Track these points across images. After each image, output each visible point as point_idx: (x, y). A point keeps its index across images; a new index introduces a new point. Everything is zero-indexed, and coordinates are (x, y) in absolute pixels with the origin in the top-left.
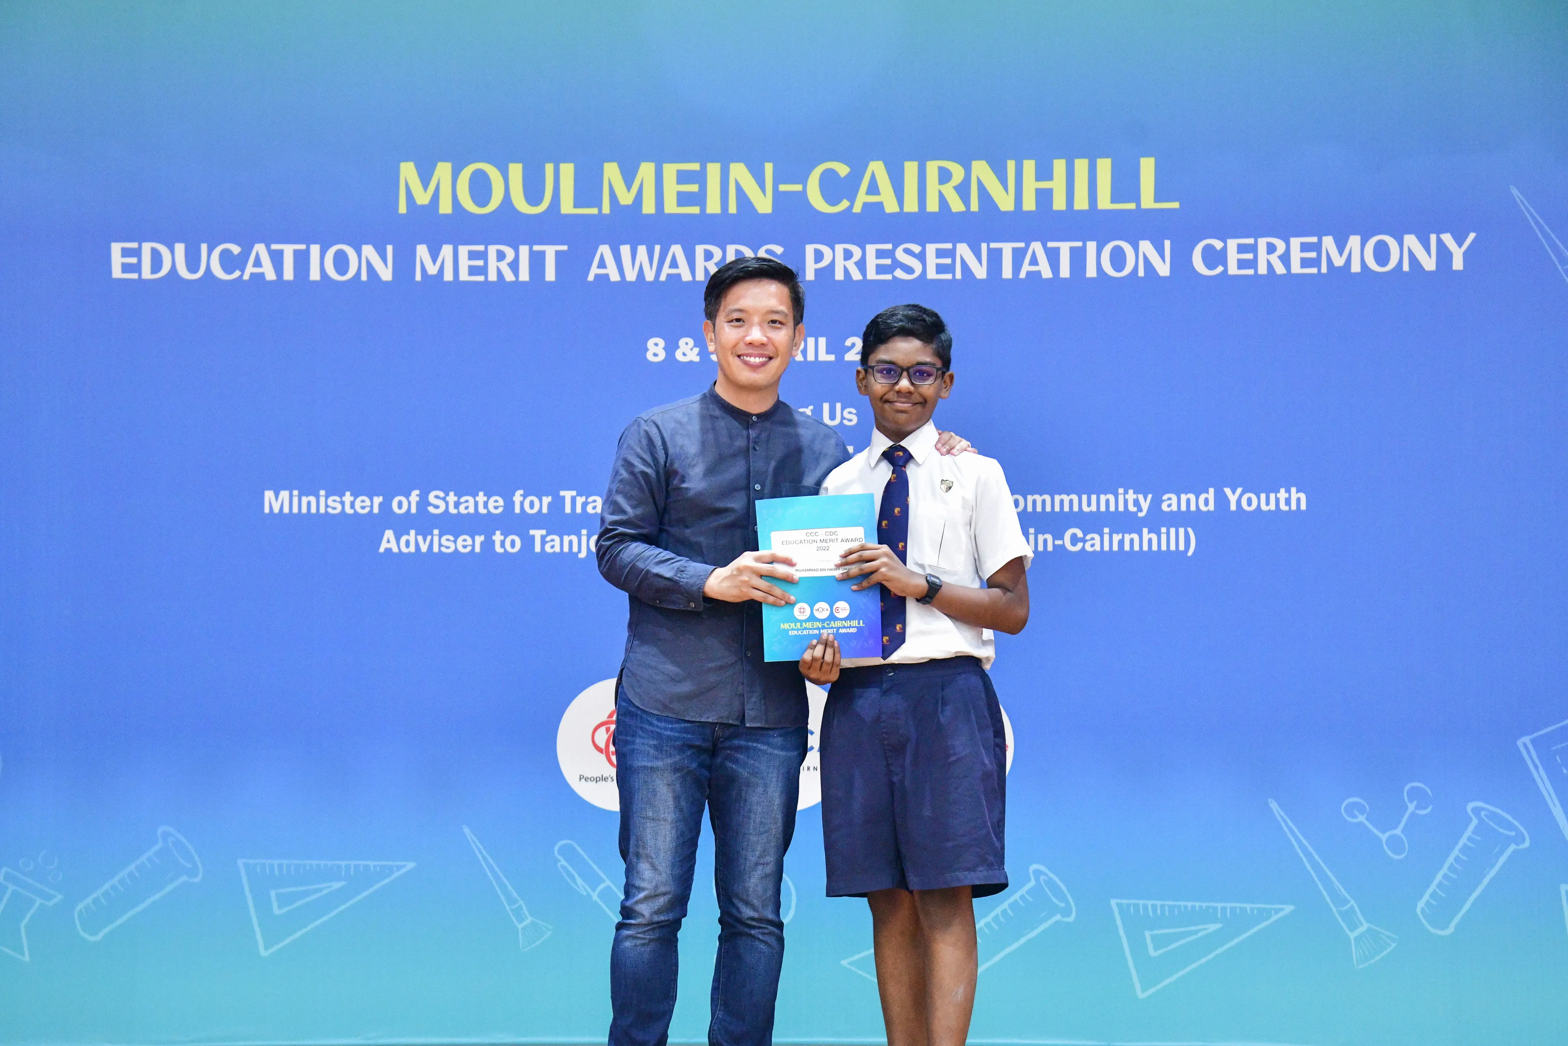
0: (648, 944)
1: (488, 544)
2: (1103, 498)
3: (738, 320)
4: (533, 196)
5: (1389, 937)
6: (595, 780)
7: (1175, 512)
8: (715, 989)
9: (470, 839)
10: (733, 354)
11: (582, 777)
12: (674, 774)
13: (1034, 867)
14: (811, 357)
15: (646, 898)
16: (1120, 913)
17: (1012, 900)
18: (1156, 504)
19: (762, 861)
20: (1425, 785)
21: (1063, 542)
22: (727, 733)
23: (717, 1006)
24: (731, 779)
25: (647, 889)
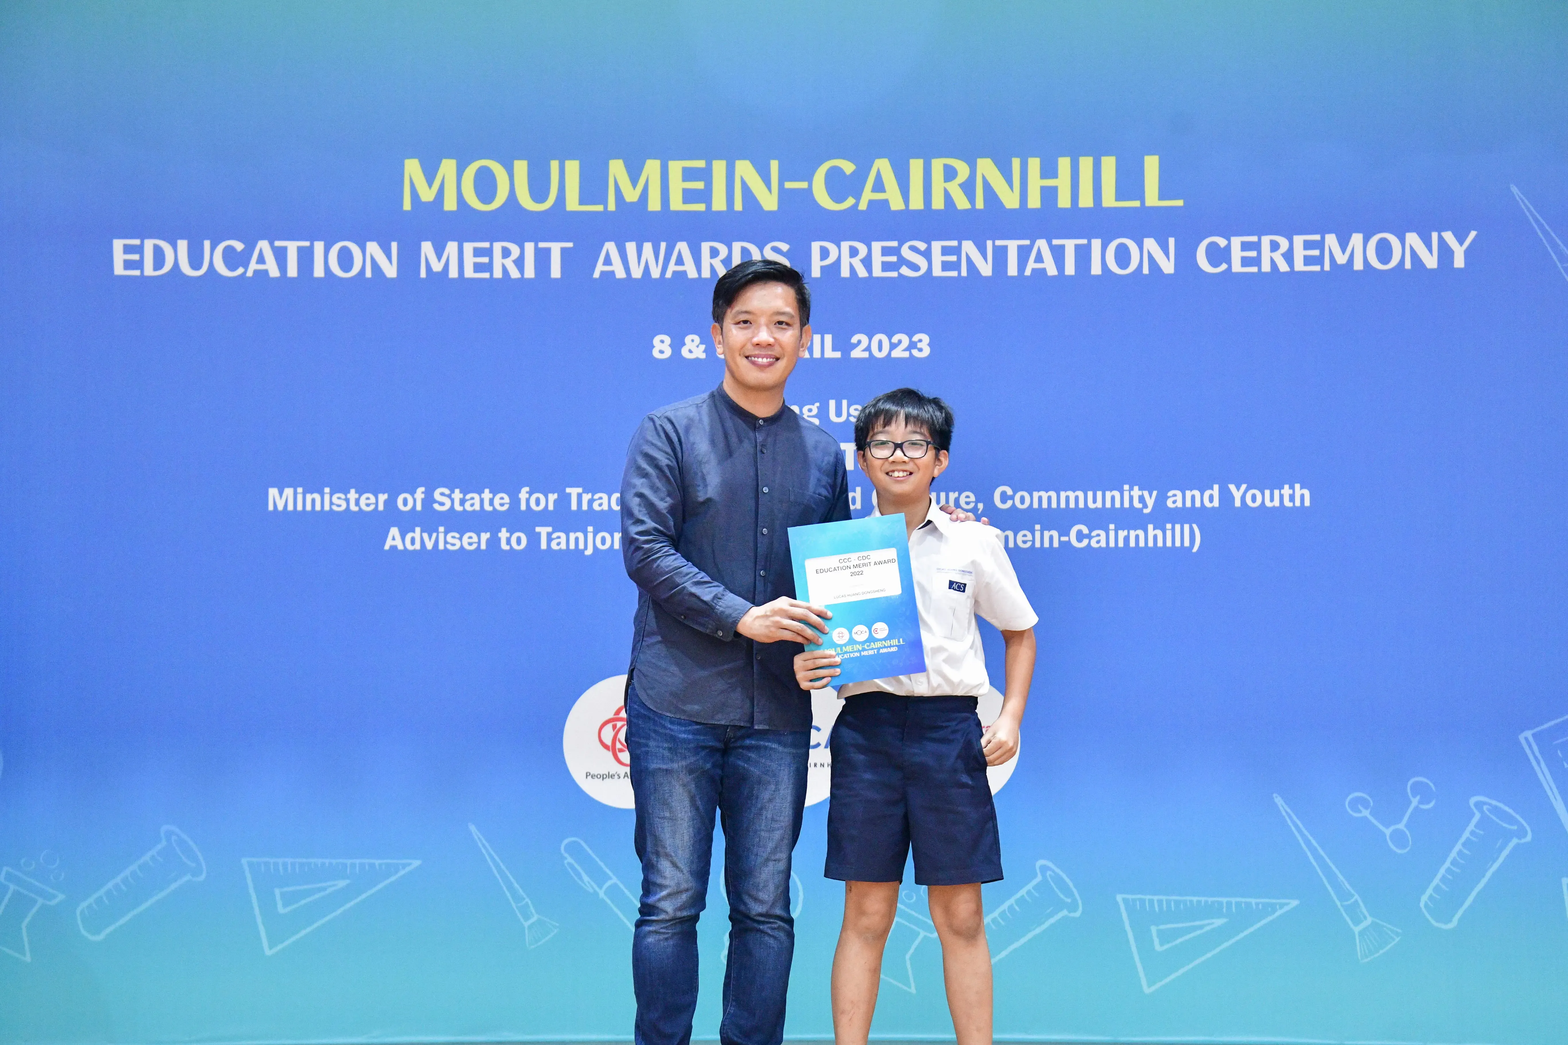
0: (671, 938)
1: (494, 542)
2: (1108, 494)
3: (745, 322)
4: (538, 193)
5: (1392, 931)
6: (602, 778)
7: (1180, 508)
8: (726, 985)
9: (476, 837)
10: (742, 355)
11: (588, 774)
12: (690, 775)
13: (1040, 863)
14: (817, 354)
15: (669, 895)
16: (1126, 909)
17: (1018, 895)
18: (1161, 501)
19: (773, 858)
20: (1428, 778)
21: (1069, 539)
22: (739, 734)
23: (728, 1002)
24: (743, 778)
25: (670, 887)
